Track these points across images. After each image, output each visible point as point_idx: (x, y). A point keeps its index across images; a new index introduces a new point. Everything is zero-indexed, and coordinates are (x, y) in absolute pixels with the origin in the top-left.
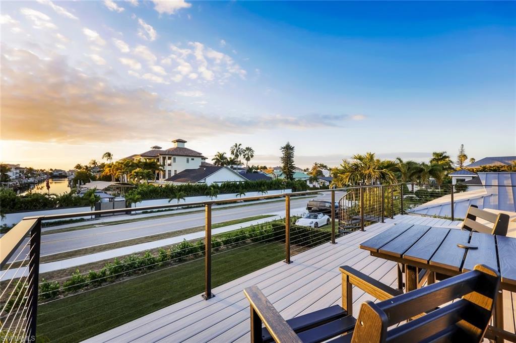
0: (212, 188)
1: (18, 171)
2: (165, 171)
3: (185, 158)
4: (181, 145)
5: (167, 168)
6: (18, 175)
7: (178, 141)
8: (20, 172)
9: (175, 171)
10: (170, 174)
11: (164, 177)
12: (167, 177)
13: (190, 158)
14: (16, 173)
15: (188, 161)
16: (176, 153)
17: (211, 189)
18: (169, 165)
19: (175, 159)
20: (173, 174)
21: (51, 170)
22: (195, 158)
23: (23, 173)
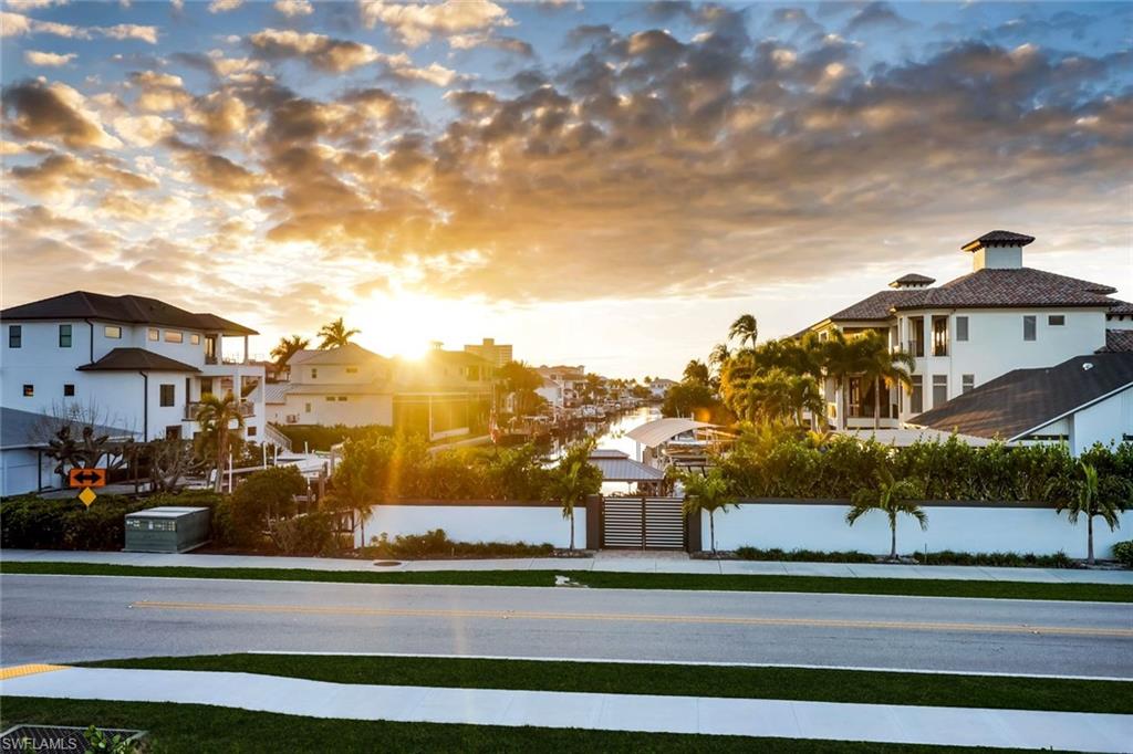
0: (1091, 472)
1: (570, 385)
2: (919, 379)
3: (1016, 319)
4: (1003, 259)
5: (929, 366)
6: (570, 396)
7: (993, 241)
8: (576, 385)
9: (968, 379)
10: (940, 391)
11: (917, 403)
12: (928, 404)
13: (1042, 318)
14: (567, 391)
15: (1030, 331)
16: (970, 297)
17: (1083, 476)
18: (941, 351)
19: (963, 324)
20: (955, 390)
21: (648, 380)
22: (1069, 316)
23: (579, 391)
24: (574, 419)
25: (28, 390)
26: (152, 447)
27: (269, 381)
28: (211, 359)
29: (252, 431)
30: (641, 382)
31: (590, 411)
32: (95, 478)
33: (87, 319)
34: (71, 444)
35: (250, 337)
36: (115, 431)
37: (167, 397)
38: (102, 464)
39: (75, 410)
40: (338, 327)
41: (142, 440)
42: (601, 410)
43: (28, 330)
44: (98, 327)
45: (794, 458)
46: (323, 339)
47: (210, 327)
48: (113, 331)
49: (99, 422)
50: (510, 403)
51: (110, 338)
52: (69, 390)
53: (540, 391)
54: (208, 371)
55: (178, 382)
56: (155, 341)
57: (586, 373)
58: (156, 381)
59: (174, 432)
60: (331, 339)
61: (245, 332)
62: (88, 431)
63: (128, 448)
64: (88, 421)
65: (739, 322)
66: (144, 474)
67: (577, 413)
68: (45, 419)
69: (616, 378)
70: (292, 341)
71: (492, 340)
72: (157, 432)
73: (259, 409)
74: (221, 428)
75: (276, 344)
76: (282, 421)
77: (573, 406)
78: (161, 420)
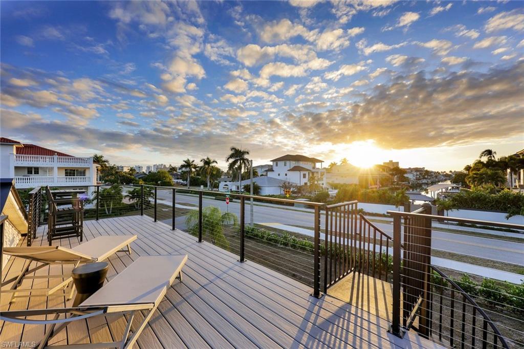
1: (418, 173)
6: (418, 176)
8: (420, 174)
14: (417, 175)
21: (451, 172)
24: (418, 183)
25: (279, 175)
26: (301, 187)
27: (327, 173)
28: (314, 168)
29: (323, 184)
30: (448, 172)
31: (424, 181)
32: (289, 192)
33: (289, 160)
34: (286, 185)
35: (323, 163)
36: (294, 183)
37: (304, 176)
38: (291, 190)
39: (287, 179)
40: (345, 159)
41: (299, 185)
42: (429, 181)
43: (279, 163)
44: (291, 162)
45: (482, 197)
46: (341, 162)
47: (314, 161)
48: (294, 162)
49: (291, 181)
50: (395, 179)
51: (293, 164)
52: (286, 175)
53: (405, 175)
54: (313, 170)
55: (307, 173)
56: (302, 164)
57: (425, 169)
58: (302, 173)
59: (306, 184)
60: (343, 162)
61: (321, 161)
62: (289, 183)
63: (296, 187)
64: (289, 181)
65: (484, 152)
66: (299, 192)
67: (420, 182)
68: (282, 180)
69: (436, 171)
70: (333, 163)
71: (392, 161)
72: (302, 184)
73: (324, 179)
74: (313, 183)
75: (330, 164)
76: (330, 182)
77: (419, 179)
78: (304, 181)
